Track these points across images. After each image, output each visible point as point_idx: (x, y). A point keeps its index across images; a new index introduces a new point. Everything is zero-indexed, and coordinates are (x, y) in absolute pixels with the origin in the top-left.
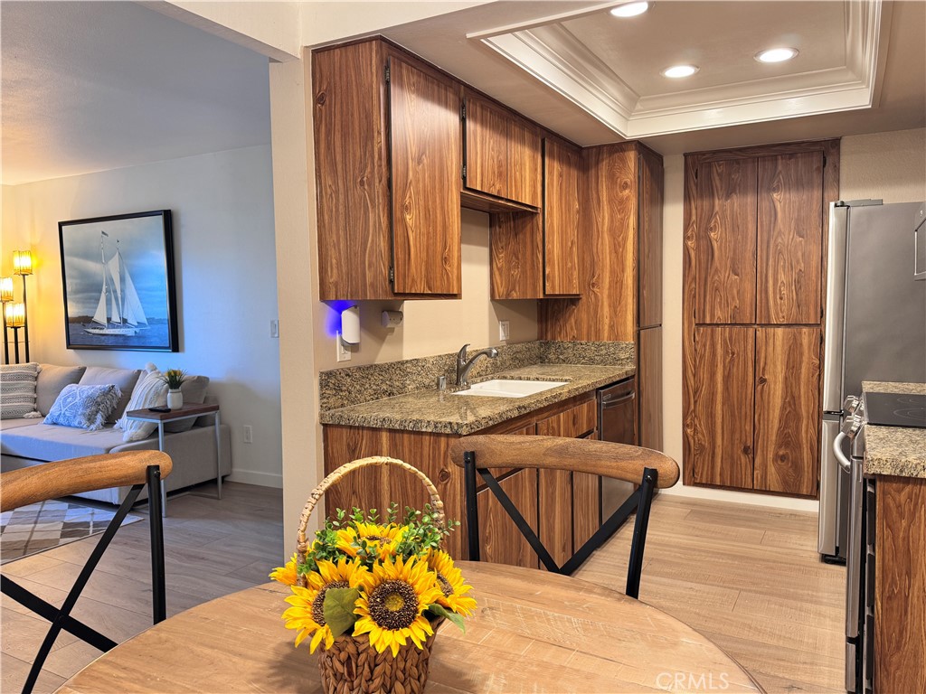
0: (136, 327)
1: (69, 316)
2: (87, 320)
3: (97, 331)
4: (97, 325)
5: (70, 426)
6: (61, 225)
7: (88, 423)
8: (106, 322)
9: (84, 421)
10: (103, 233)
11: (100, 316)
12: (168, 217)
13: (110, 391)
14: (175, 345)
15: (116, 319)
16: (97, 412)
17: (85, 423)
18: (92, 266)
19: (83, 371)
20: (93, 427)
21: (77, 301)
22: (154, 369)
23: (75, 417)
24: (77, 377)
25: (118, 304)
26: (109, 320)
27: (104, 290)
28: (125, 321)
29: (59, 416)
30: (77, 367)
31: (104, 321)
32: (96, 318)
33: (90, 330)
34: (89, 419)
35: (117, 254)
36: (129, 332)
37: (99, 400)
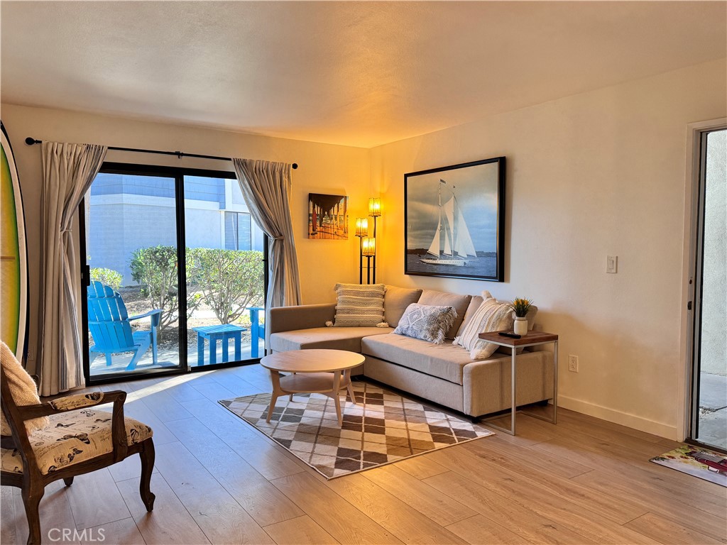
0: (465, 259)
1: (408, 248)
2: (423, 252)
3: (431, 261)
4: (431, 256)
5: (416, 338)
6: (406, 176)
7: (432, 338)
8: (438, 254)
9: (428, 335)
10: (441, 180)
11: (434, 249)
12: (503, 163)
13: (448, 312)
14: (501, 276)
15: (447, 251)
16: (439, 329)
17: (429, 337)
18: (430, 208)
19: (420, 293)
20: (436, 341)
21: (415, 237)
22: (489, 296)
23: (421, 331)
24: (416, 297)
25: (450, 240)
26: (441, 252)
27: (439, 228)
28: (456, 254)
29: (407, 329)
30: (415, 290)
31: (438, 253)
32: (430, 251)
33: (425, 260)
34: (432, 334)
35: (453, 197)
36: (459, 263)
37: (439, 318)
